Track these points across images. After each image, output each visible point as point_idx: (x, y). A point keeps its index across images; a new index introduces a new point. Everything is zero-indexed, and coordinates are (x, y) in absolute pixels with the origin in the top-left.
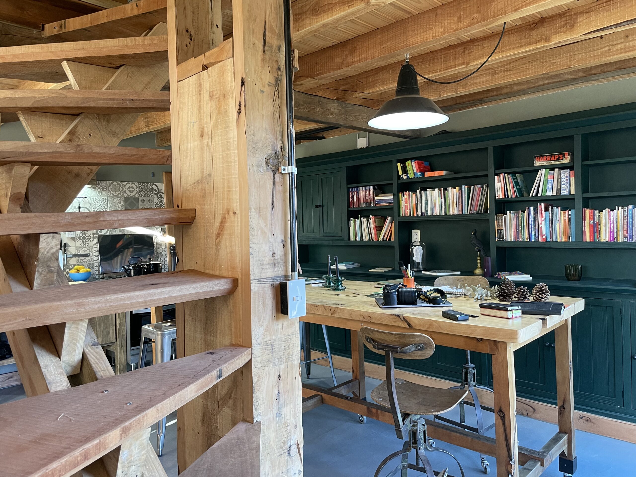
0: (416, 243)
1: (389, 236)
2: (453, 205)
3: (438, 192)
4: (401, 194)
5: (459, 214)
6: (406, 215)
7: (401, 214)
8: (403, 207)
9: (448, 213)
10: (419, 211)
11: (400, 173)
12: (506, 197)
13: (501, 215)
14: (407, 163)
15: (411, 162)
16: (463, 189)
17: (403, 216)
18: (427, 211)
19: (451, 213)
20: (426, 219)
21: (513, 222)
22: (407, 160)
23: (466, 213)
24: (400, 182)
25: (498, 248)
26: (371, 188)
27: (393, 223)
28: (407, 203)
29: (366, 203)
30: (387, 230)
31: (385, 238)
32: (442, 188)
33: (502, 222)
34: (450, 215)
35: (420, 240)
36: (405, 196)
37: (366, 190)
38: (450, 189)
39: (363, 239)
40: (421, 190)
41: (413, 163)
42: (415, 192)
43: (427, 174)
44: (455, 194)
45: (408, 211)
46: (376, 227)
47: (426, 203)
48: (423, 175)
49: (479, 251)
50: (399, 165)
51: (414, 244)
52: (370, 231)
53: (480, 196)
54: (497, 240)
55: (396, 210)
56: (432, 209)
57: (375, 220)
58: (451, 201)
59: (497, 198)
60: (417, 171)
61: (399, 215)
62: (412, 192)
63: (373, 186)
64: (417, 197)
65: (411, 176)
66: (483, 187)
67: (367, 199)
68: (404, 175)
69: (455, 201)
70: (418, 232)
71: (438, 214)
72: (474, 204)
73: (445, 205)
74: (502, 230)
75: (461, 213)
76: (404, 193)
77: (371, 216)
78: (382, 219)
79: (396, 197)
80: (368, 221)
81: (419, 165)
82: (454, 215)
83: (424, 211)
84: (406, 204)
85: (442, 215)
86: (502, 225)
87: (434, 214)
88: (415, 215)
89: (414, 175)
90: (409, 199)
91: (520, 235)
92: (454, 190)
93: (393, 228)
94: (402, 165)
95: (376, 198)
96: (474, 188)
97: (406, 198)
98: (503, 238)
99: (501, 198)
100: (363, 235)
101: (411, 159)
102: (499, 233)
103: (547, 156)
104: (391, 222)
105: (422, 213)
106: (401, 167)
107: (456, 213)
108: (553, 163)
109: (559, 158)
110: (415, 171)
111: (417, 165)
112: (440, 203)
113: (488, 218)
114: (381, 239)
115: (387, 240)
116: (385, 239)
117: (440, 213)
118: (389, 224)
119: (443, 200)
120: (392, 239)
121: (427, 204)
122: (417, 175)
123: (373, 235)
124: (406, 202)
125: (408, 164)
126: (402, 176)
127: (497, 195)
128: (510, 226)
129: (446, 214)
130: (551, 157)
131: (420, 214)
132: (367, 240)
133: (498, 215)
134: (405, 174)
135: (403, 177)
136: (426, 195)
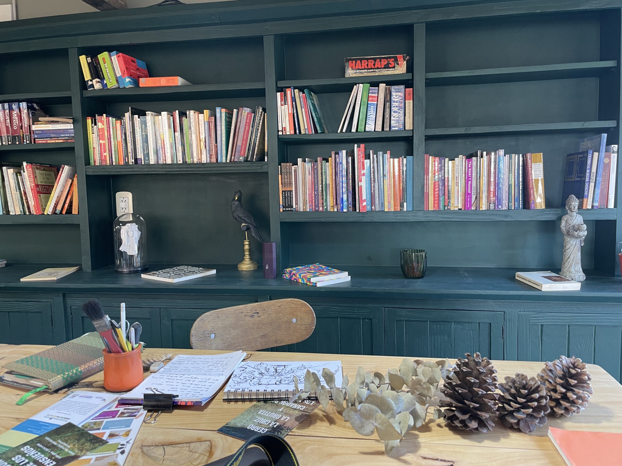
0: (124, 217)
1: (66, 206)
2: (199, 145)
3: (169, 119)
4: (89, 121)
5: (211, 163)
6: (104, 163)
7: (92, 162)
8: (96, 146)
9: (189, 161)
10: (130, 155)
11: (87, 76)
12: (297, 131)
13: (288, 164)
14: (100, 57)
15: (110, 56)
16: (218, 115)
17: (98, 164)
18: (147, 155)
19: (196, 161)
20: (146, 171)
21: (309, 178)
22: (101, 50)
23: (224, 161)
24: (87, 94)
25: (283, 224)
26: (24, 105)
27: (75, 180)
28: (103, 139)
29: (14, 138)
30: (62, 192)
31: (59, 208)
32: (177, 111)
33: (291, 178)
34: (193, 164)
35: (132, 212)
36: (100, 125)
37: (11, 109)
38: (191, 113)
39: (8, 212)
40: (133, 114)
41: (114, 58)
42: (119, 117)
43: (144, 82)
44: (202, 123)
45: (107, 154)
46: (37, 186)
47: (146, 140)
48: (136, 83)
49: (248, 229)
50: (83, 59)
51: (121, 220)
52: (23, 196)
53: (251, 128)
54: (281, 210)
55: (79, 151)
56: (157, 152)
57: (34, 173)
58: (194, 136)
59: (280, 133)
60: (123, 74)
61: (88, 162)
62: (113, 116)
63: (28, 101)
64: (123, 126)
65: (111, 83)
66: (254, 112)
67: (15, 128)
68: (94, 81)
69: (202, 137)
70: (129, 195)
71: (169, 161)
72: (239, 143)
73: (183, 145)
74: (291, 191)
75: (214, 160)
76: (97, 117)
77: (25, 164)
78: (50, 170)
79: (80, 125)
80: (18, 173)
81: (126, 62)
82: (201, 164)
83: (140, 155)
84: (101, 141)
85: (177, 164)
86: (291, 184)
87: (161, 162)
88: (122, 163)
89: (117, 81)
90: (109, 131)
91: (321, 201)
92: (201, 115)
93: (75, 189)
94: (89, 60)
95: (34, 128)
96: (238, 113)
97: (103, 129)
98: (292, 207)
99: (288, 133)
100: (9, 204)
101: (110, 49)
102: (285, 198)
103: (367, 59)
104: (71, 176)
105: (136, 160)
106: (89, 64)
107: (204, 160)
108: (378, 73)
109: (388, 64)
110: (119, 74)
111: (122, 62)
112: (172, 140)
113: (266, 171)
114: (49, 210)
115: (64, 212)
116: (58, 211)
117: (172, 161)
118: (66, 181)
119: (178, 134)
120: (75, 211)
121: (147, 142)
122: (123, 83)
123: (32, 203)
124: (101, 137)
125: (104, 59)
126: (90, 83)
127: (280, 129)
128: (304, 184)
129: (185, 162)
130: (375, 61)
131: (131, 161)
132: (18, 213)
133: (282, 164)
134: (98, 80)
135: (92, 86)
136: (145, 123)
